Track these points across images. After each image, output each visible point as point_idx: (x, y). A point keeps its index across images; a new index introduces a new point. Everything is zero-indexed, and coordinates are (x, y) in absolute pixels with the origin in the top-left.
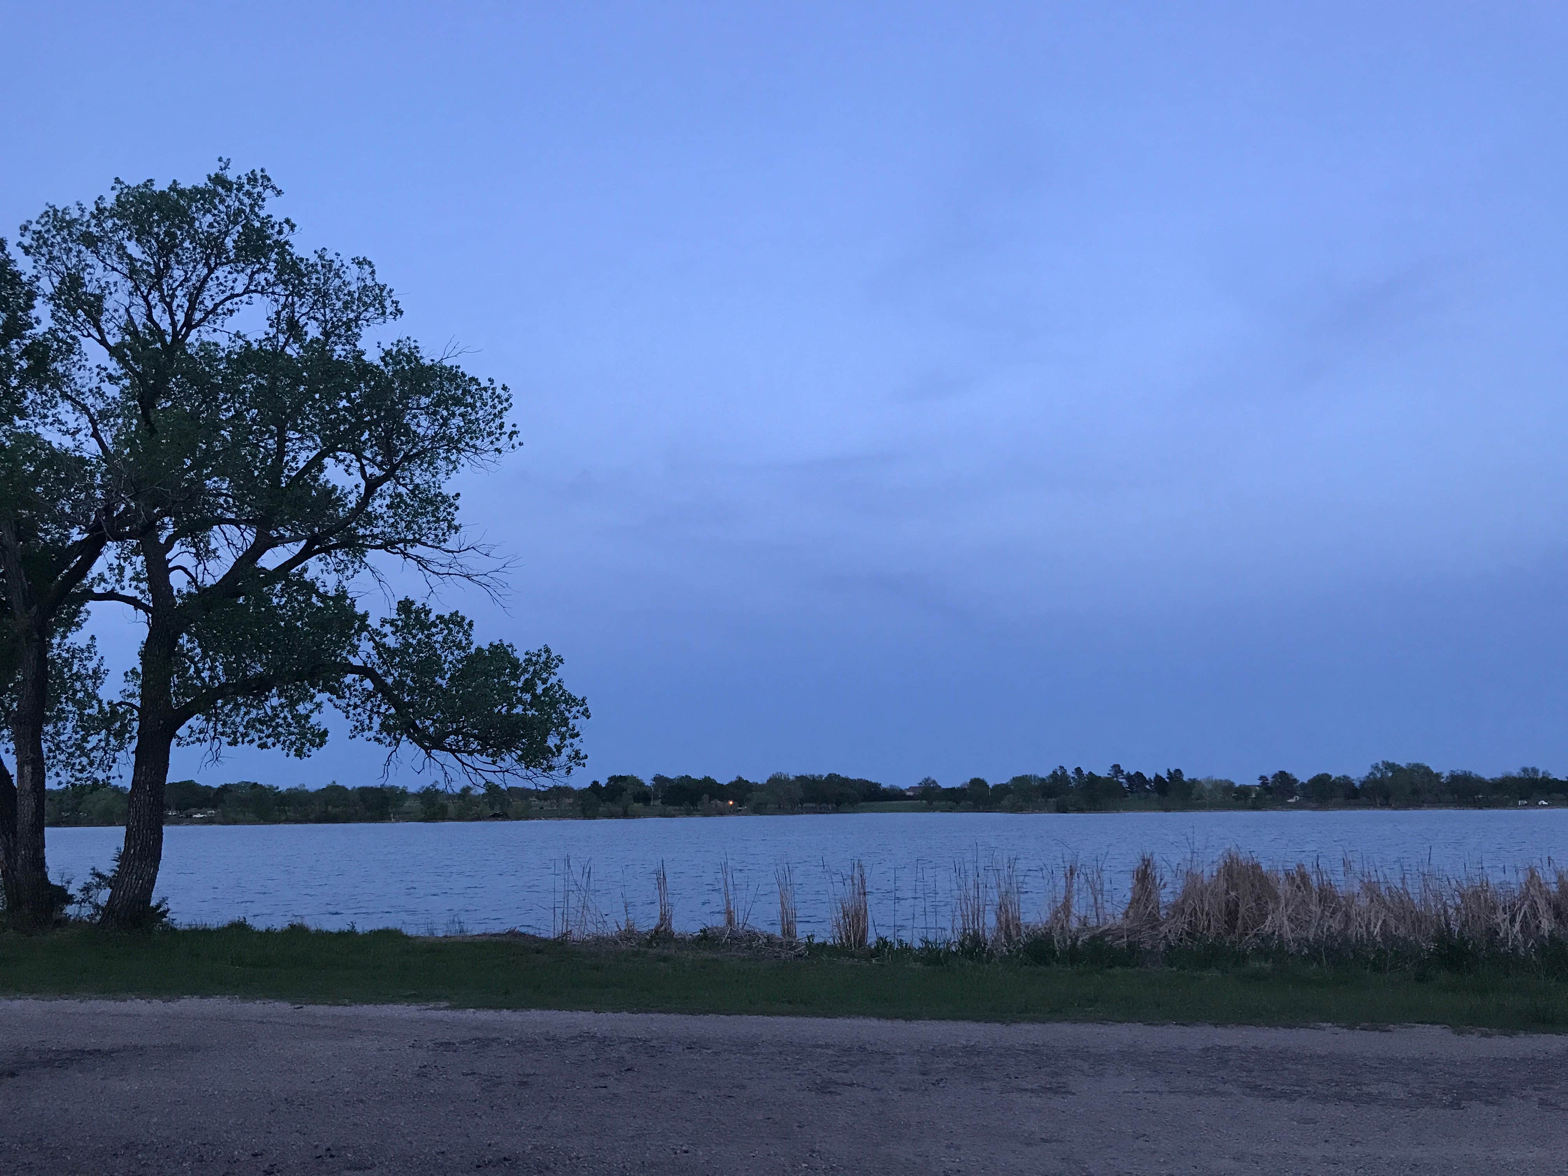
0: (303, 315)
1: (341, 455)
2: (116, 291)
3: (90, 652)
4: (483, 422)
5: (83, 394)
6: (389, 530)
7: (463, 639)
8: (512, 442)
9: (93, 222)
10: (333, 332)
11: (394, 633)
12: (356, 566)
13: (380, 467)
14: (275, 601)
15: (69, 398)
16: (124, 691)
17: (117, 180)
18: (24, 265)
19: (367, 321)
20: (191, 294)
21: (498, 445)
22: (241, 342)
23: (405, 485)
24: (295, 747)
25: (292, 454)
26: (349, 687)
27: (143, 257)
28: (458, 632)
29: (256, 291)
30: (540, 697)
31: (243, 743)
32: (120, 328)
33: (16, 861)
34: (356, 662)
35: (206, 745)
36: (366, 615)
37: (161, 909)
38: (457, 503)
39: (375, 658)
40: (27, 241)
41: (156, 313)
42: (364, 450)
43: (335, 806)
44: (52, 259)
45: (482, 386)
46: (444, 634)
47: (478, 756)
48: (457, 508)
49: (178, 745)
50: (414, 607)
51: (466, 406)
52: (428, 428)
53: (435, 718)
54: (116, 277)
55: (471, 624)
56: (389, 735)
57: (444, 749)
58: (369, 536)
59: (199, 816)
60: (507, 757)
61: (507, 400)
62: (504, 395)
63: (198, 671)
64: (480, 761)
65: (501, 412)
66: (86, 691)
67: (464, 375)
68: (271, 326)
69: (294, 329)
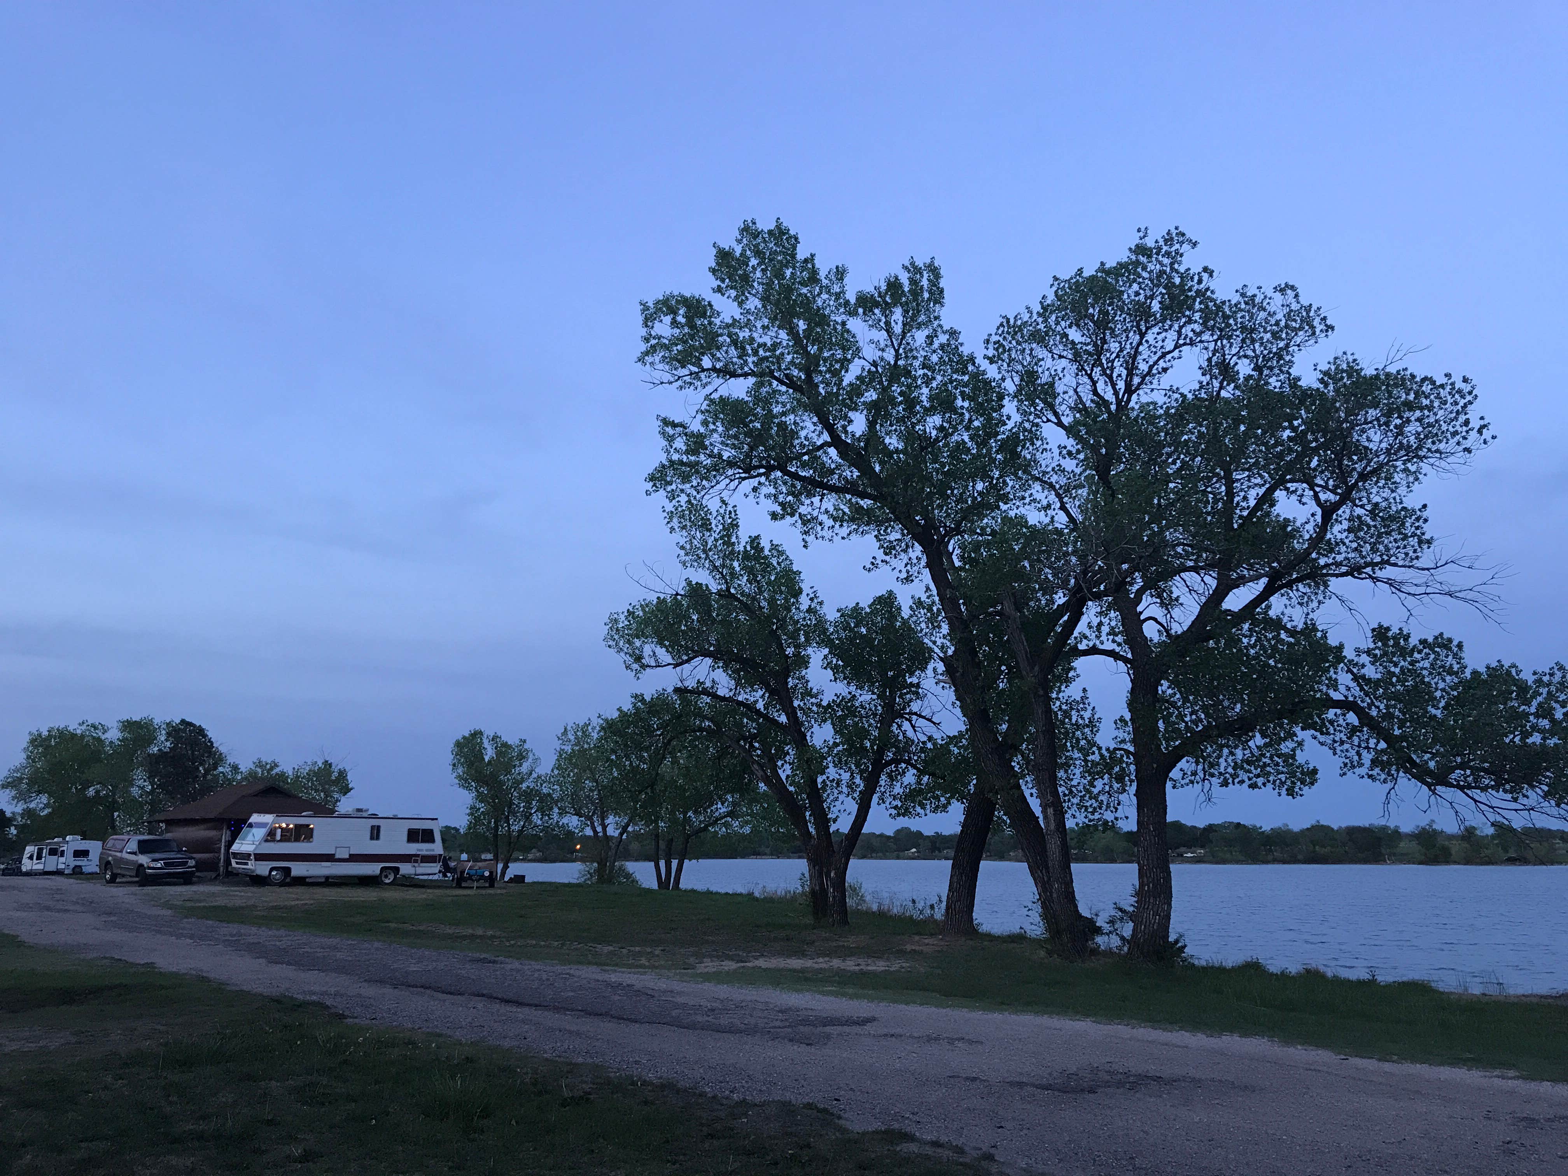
0: (1234, 355)
1: (1292, 486)
2: (1064, 376)
3: (1084, 704)
4: (1445, 422)
5: (1047, 473)
6: (1353, 555)
7: (1454, 662)
8: (1483, 437)
9: (1040, 320)
10: (1265, 365)
11: (1373, 663)
12: (1321, 597)
13: (1333, 492)
14: (1245, 640)
15: (1038, 479)
16: (1116, 738)
17: (1056, 279)
18: (992, 372)
19: (1299, 346)
20: (1127, 362)
21: (1467, 444)
22: (1177, 396)
23: (1362, 506)
24: (1286, 787)
25: (1242, 494)
26: (1331, 722)
27: (1083, 340)
28: (1447, 656)
29: (1185, 344)
30: (1561, 722)
31: (1234, 784)
32: (1071, 408)
33: (1051, 893)
34: (1336, 696)
35: (1198, 787)
36: (1341, 647)
37: (1180, 945)
38: (1425, 514)
39: (1356, 691)
40: (991, 352)
41: (1100, 386)
42: (1315, 477)
43: (1324, 846)
44: (1011, 360)
45: (1438, 384)
46: (1431, 659)
47: (1493, 792)
48: (1426, 521)
49: (1174, 787)
50: (1390, 634)
51: (1421, 409)
52: (1381, 441)
53: (1434, 751)
54: (1064, 362)
55: (1460, 646)
56: (1382, 770)
57: (1451, 785)
58: (1332, 564)
59: (1189, 855)
60: (1530, 793)
61: (1470, 393)
62: (1466, 388)
63: (1181, 717)
64: (1498, 798)
65: (1465, 406)
66: (1086, 739)
67: (1413, 376)
68: (1203, 374)
69: (1226, 372)
